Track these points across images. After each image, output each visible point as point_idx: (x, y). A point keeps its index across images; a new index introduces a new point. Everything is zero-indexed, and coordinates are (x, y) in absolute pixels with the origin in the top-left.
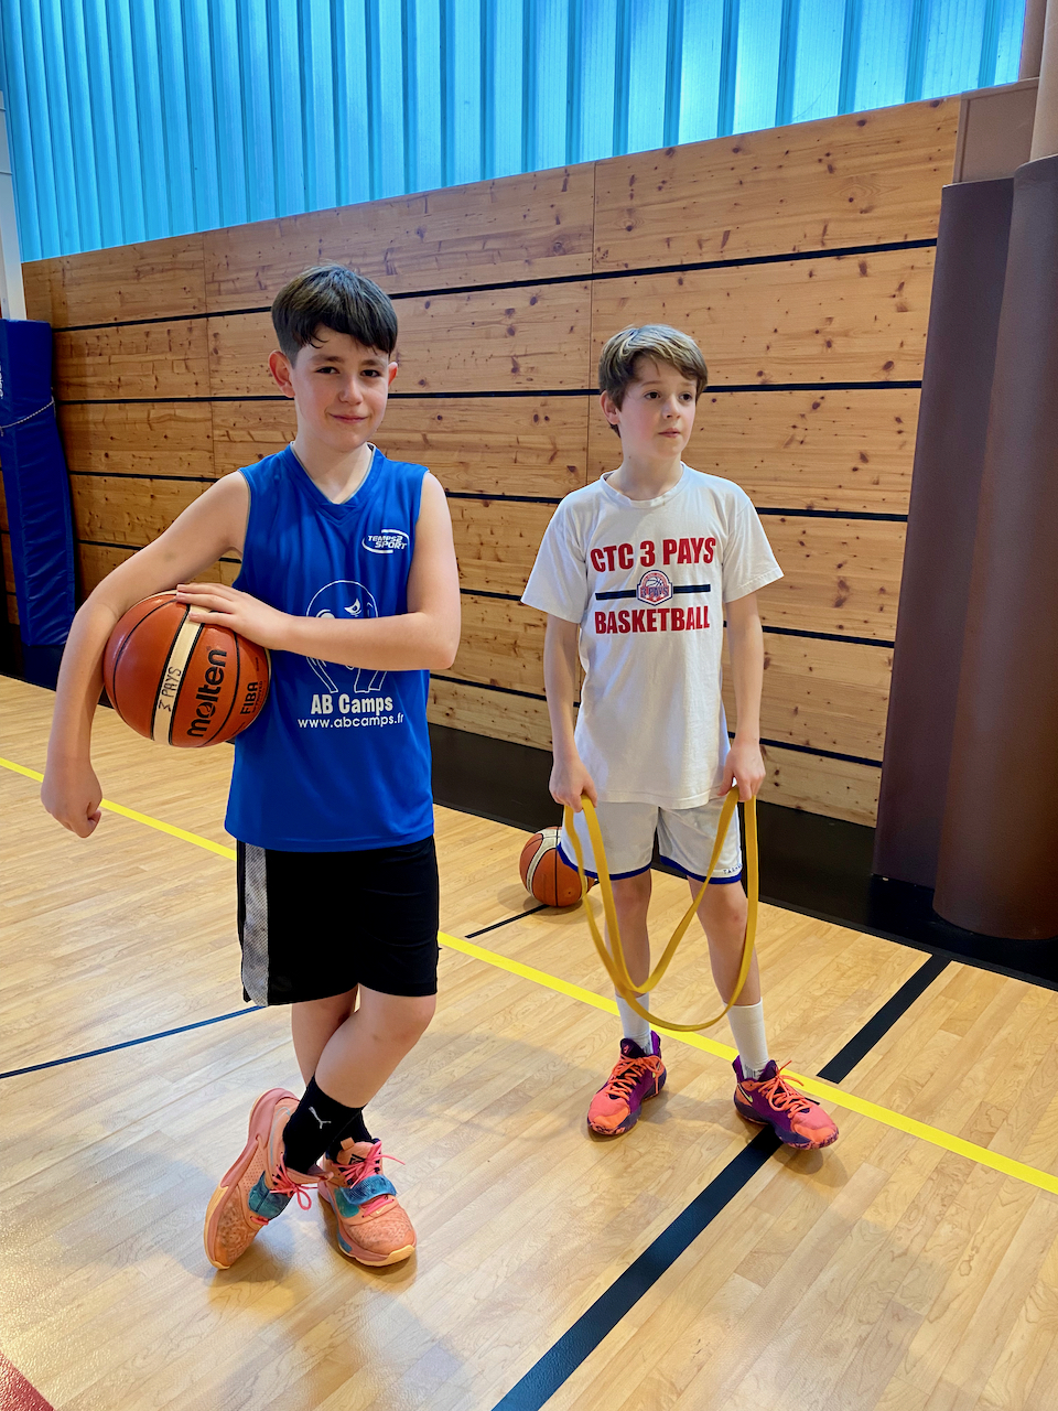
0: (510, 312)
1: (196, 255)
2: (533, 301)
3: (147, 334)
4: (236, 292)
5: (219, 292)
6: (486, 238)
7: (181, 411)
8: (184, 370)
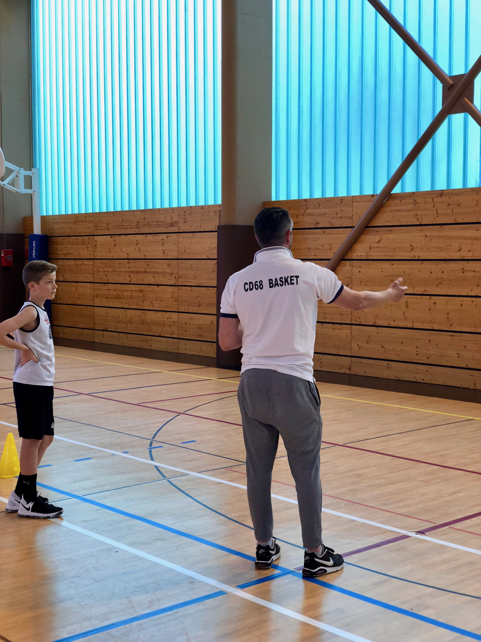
0: (163, 239)
1: (91, 219)
2: (167, 237)
3: (77, 240)
4: (101, 229)
5: (97, 229)
6: (158, 222)
7: (86, 262)
8: (87, 251)
